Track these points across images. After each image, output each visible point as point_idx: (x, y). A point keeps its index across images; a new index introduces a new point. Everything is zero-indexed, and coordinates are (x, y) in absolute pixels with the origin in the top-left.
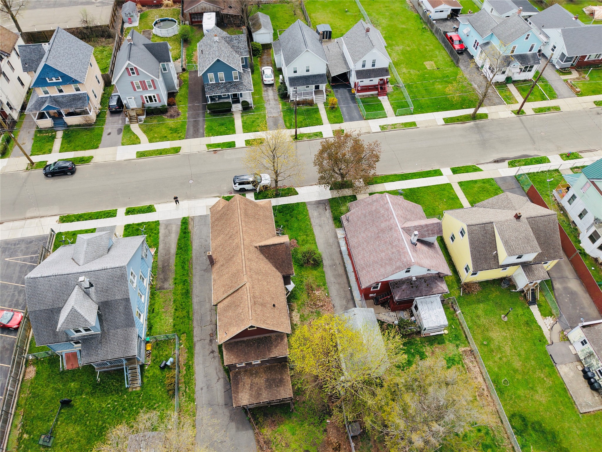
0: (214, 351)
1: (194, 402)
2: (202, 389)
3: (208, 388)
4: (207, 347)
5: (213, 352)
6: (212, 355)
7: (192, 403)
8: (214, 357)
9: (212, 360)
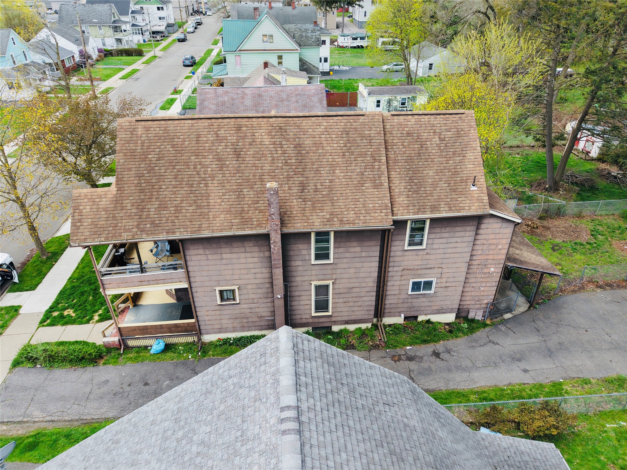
0: (434, 352)
1: (560, 384)
2: (526, 371)
3: (519, 360)
4: (425, 365)
5: (436, 354)
6: (444, 356)
7: (564, 387)
8: (448, 351)
9: (455, 354)
